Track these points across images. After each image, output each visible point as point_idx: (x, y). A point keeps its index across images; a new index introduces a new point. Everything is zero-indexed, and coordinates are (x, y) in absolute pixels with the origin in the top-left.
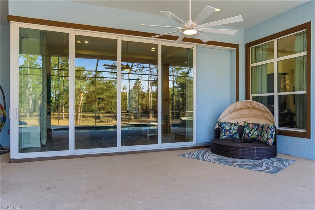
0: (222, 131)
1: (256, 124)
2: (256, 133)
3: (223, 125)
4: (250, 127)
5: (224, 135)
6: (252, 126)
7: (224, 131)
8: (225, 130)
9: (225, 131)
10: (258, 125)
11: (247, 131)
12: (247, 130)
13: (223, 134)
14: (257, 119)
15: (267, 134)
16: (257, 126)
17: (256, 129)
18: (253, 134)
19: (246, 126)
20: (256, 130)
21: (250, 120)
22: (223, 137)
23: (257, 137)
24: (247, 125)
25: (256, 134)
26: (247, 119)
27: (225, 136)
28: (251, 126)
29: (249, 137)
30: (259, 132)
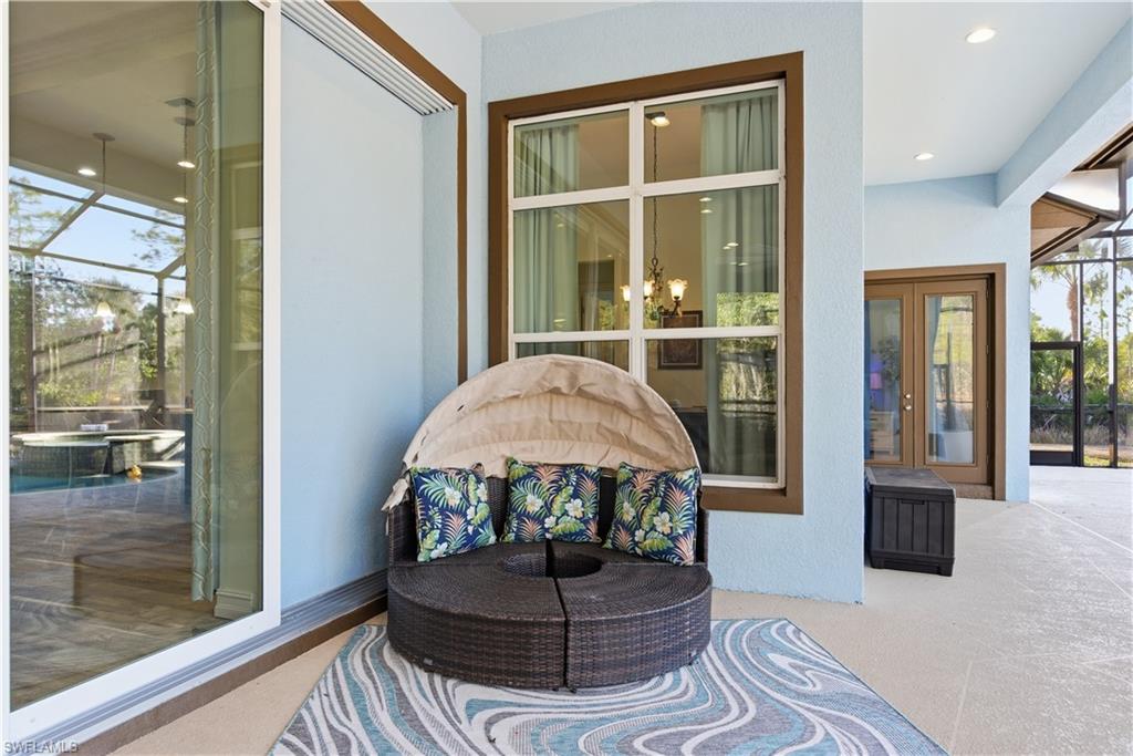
0: (430, 519)
1: (564, 467)
2: (577, 509)
3: (431, 487)
4: (545, 483)
5: (441, 540)
6: (553, 477)
7: (438, 519)
8: (442, 511)
9: (445, 517)
10: (580, 470)
11: (534, 503)
12: (530, 498)
13: (436, 534)
14: (567, 444)
15: (665, 516)
16: (574, 478)
17: (570, 490)
18: (565, 513)
19: (525, 477)
20: (575, 495)
21: (532, 450)
22: (434, 554)
23: (583, 526)
24: (529, 475)
25: (580, 515)
26: (522, 444)
27: (445, 545)
28: (547, 478)
29: (547, 530)
30: (588, 504)
